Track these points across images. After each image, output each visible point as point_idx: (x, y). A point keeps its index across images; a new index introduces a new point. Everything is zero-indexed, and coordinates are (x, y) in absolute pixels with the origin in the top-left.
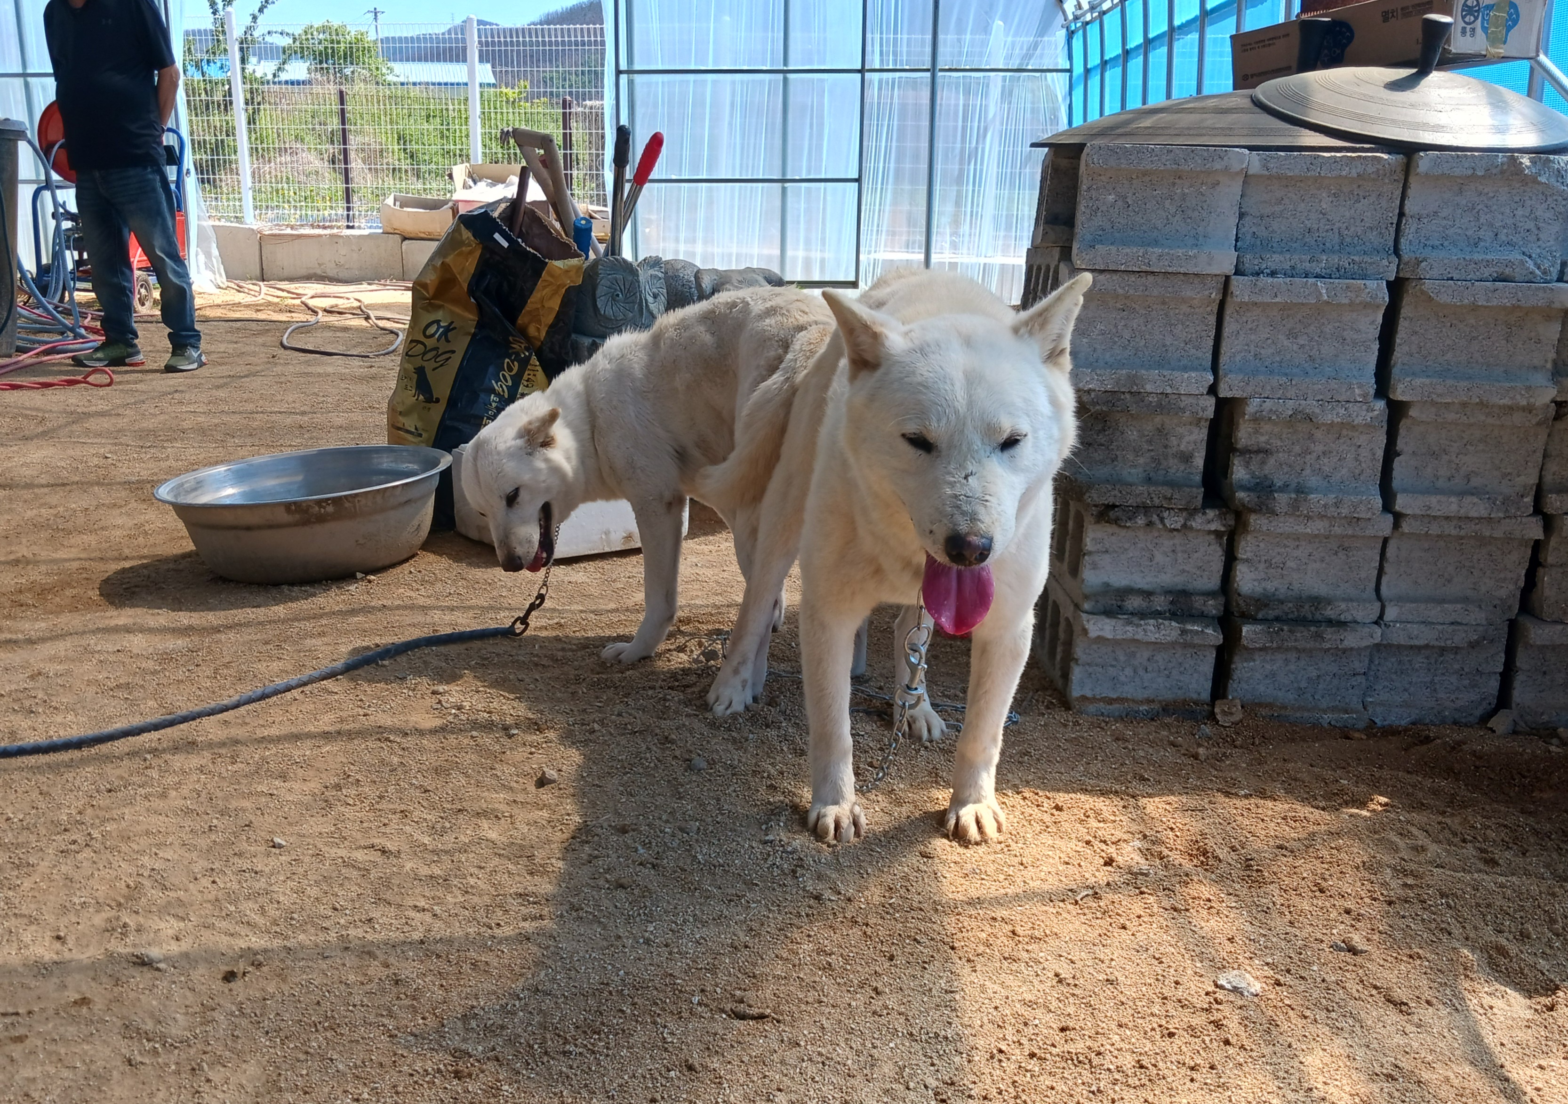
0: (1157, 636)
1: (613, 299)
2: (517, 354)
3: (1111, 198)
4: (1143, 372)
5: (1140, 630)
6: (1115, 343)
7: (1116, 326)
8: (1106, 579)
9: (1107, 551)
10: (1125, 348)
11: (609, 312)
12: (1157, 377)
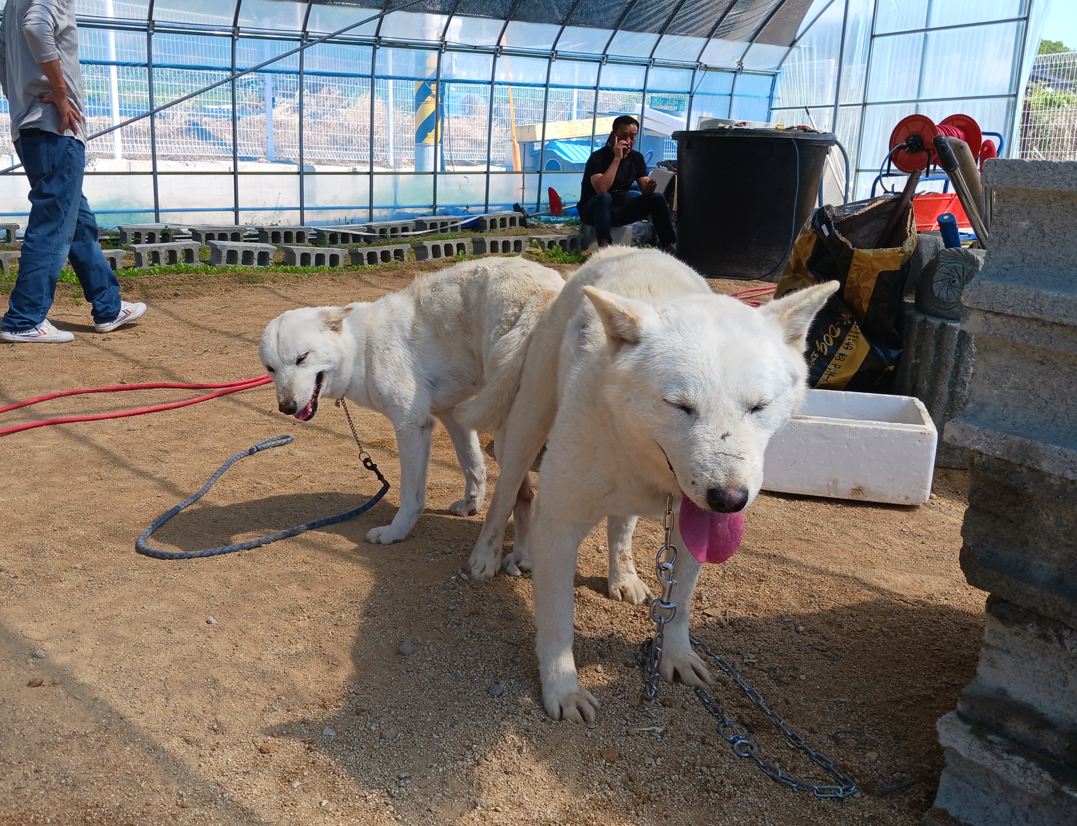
0: (1022, 780)
1: (950, 285)
2: (842, 322)
3: (1024, 224)
4: (1040, 444)
5: (1000, 763)
6: (1030, 401)
7: (1032, 382)
8: (1004, 685)
9: (1008, 652)
10: (1041, 410)
11: (943, 295)
12: (1056, 455)
